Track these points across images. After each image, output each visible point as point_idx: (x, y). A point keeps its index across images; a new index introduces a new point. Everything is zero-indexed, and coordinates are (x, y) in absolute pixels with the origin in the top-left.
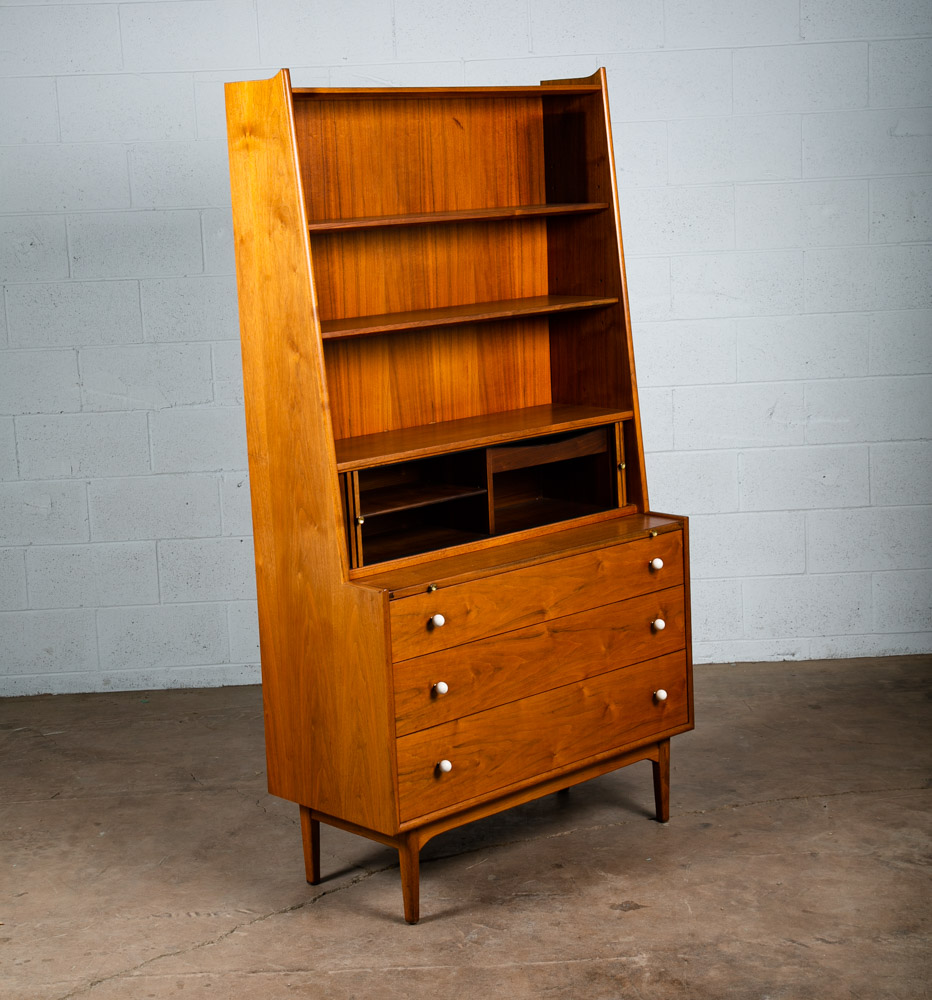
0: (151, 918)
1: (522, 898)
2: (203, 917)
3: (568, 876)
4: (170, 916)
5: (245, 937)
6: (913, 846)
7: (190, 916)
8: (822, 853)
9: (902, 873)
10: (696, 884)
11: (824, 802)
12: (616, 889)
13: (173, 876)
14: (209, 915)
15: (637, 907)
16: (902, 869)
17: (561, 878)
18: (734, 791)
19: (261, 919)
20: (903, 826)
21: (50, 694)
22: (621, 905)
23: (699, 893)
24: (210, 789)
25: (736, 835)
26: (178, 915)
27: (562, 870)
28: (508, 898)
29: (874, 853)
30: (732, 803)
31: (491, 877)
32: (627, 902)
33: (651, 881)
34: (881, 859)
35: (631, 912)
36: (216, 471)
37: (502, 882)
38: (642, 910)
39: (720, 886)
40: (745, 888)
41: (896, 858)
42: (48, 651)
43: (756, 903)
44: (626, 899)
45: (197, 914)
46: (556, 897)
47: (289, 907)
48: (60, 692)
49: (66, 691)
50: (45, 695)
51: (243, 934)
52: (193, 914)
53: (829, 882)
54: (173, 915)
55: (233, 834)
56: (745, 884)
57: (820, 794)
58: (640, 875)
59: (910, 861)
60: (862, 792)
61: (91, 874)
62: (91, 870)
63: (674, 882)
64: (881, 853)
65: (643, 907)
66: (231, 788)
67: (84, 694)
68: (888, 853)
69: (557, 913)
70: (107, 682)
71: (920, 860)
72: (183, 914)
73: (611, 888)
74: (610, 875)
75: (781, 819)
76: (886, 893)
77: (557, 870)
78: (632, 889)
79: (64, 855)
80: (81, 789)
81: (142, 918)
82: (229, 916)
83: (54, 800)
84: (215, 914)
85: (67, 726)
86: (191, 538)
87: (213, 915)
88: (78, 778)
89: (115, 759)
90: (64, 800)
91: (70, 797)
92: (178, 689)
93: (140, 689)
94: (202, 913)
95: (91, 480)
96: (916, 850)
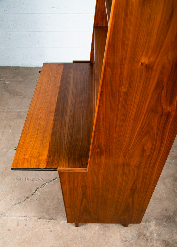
0: (16, 180)
2: (29, 181)
4: (21, 179)
5: (39, 195)
7: (26, 180)
19: (45, 184)
21: (10, 66)
26: (23, 179)
42: (8, 57)
45: (28, 179)
47: (53, 179)
48: (12, 66)
51: (39, 193)
52: (27, 179)
67: (17, 67)
70: (22, 64)
72: (24, 179)
80: (9, 108)
81: (13, 180)
82: (36, 182)
83: (2, 113)
84: (33, 180)
85: (11, 80)
86: (37, 32)
87: (32, 180)
88: (10, 103)
89: (19, 95)
90: (5, 113)
91: (6, 112)
92: (38, 67)
93: (29, 66)
94: (29, 179)
95: (10, 14)
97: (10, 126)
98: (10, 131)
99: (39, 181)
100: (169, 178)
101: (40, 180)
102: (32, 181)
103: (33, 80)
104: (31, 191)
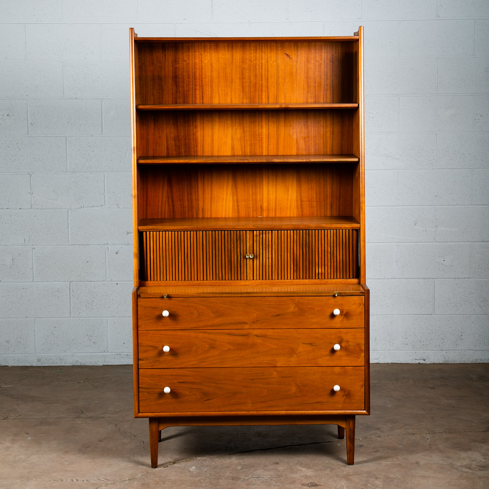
0: (52, 481)
1: (255, 478)
2: (80, 482)
3: (281, 468)
4: (62, 480)
6: (472, 461)
7: (73, 481)
8: (422, 462)
9: (464, 474)
10: (351, 475)
11: (428, 436)
12: (306, 476)
13: (66, 461)
14: (84, 481)
15: (317, 485)
16: (464, 472)
17: (277, 469)
18: (379, 429)
19: (111, 484)
20: (469, 450)
21: (7, 366)
22: (308, 484)
23: (351, 480)
24: (91, 418)
25: (376, 451)
26: (66, 481)
27: (278, 465)
28: (247, 478)
29: (451, 463)
30: (377, 435)
31: (239, 468)
32: (311, 483)
33: (326, 472)
34: (454, 466)
35: (313, 487)
36: (104, 245)
37: (244, 470)
38: (319, 487)
39: (364, 477)
40: (377, 478)
41: (462, 466)
42: (8, 342)
43: (382, 486)
44: (311, 481)
45: (77, 480)
46: (273, 479)
47: (127, 479)
48: (13, 365)
49: (16, 365)
50: (5, 366)
52: (75, 480)
53: (424, 477)
54: (64, 480)
55: (101, 441)
56: (378, 476)
57: (426, 432)
58: (321, 469)
59: (470, 468)
60: (450, 432)
61: (21, 459)
62: (22, 457)
63: (339, 473)
64: (454, 464)
65: (320, 485)
66: (103, 418)
67: (26, 366)
68: (459, 464)
69: (273, 487)
70: (39, 360)
71: (475, 468)
72: (69, 480)
73: (304, 476)
74: (304, 469)
75: (402, 445)
76: (454, 483)
77: (276, 465)
78: (315, 476)
79: (8, 448)
80: (20, 415)
81: (47, 481)
82: (94, 482)
83: (4, 421)
84: (87, 481)
85: (15, 383)
86: (89, 281)
88: (19, 410)
89: (40, 400)
90: (10, 421)
91: (14, 419)
92: (78, 366)
94: (79, 480)
95: (35, 247)
96: (474, 463)
97: (27, 433)
98: (29, 438)
101: (102, 480)
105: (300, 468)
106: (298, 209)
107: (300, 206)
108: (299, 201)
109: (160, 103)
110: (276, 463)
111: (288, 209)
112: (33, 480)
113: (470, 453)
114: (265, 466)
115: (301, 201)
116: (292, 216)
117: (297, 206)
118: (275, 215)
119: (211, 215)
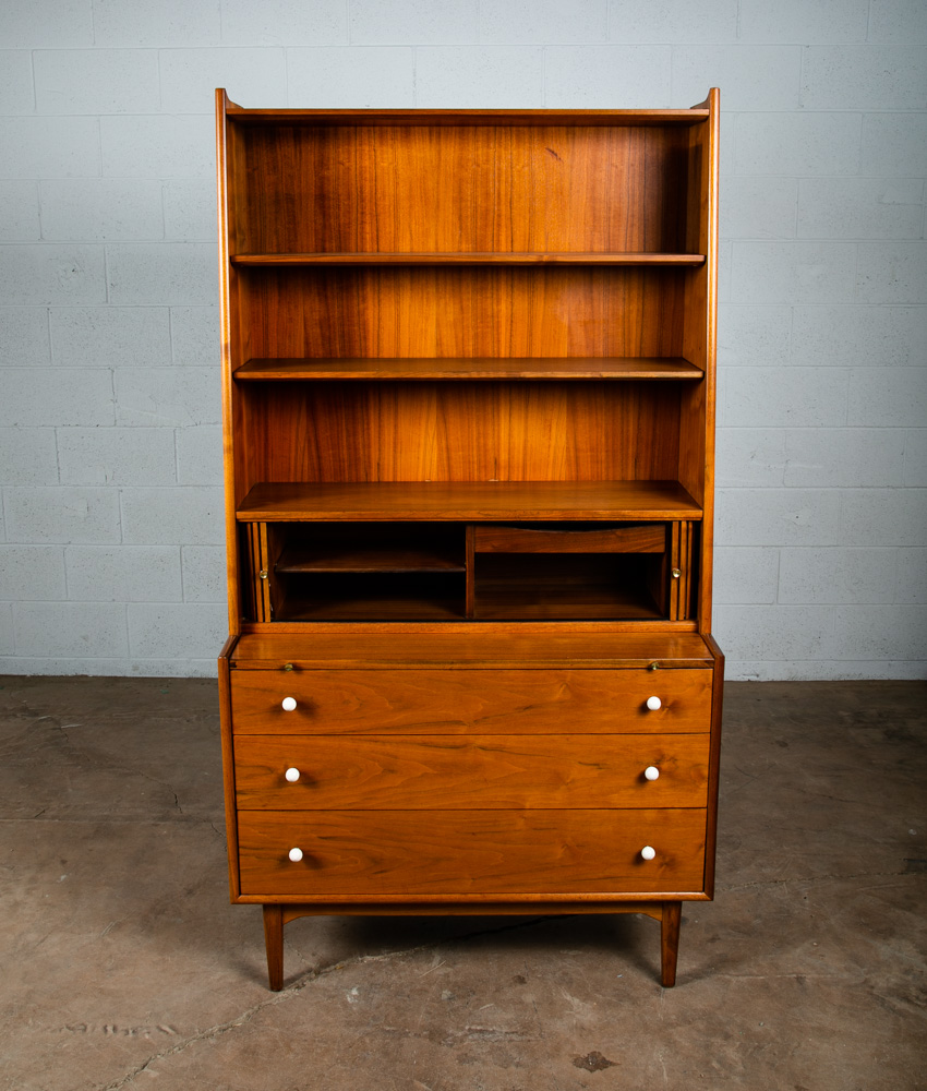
0: (65, 1030)
1: (476, 1036)
2: (120, 1035)
3: (529, 998)
4: (85, 1029)
5: (155, 1080)
6: (907, 972)
7: (106, 1031)
8: (808, 978)
9: (901, 1019)
10: (672, 1025)
11: (803, 889)
12: (582, 1028)
13: (110, 956)
14: (127, 1032)
15: (605, 1064)
16: (900, 1013)
17: (521, 1002)
19: (182, 1044)
20: (890, 935)
22: (587, 1060)
23: (674, 1042)
24: (187, 819)
25: (713, 939)
26: (93, 1030)
27: (524, 987)
28: (460, 1034)
29: (866, 981)
31: (446, 994)
32: (592, 1055)
33: (622, 1014)
34: (874, 992)
35: (598, 1072)
37: (456, 1005)
38: (611, 1068)
39: (699, 1031)
40: (727, 1037)
41: (892, 992)
42: (85, 638)
43: (740, 1068)
44: (592, 1047)
45: (115, 1029)
46: (514, 1037)
47: (216, 1028)
51: (154, 1074)
52: (110, 1028)
53: (822, 1032)
54: (89, 1028)
55: (190, 892)
56: (727, 1029)
57: (798, 876)
58: (609, 1003)
59: (907, 999)
60: (841, 876)
61: (28, 944)
62: (32, 937)
63: (647, 1018)
64: (872, 983)
65: (611, 1064)
66: (208, 820)
67: (115, 677)
68: (881, 982)
69: (513, 1068)
71: (917, 998)
72: (99, 1029)
73: (576, 1026)
74: (576, 1001)
75: (760, 917)
77: (519, 987)
78: (600, 1029)
79: (15, 906)
80: (67, 807)
81: (54, 1031)
82: (147, 1036)
83: (36, 821)
84: (134, 1032)
85: (87, 717)
87: (131, 1032)
88: (70, 790)
89: (113, 766)
90: (46, 821)
91: (53, 818)
92: (198, 679)
93: (165, 676)
94: (120, 1028)
95: (123, 488)
96: (910, 978)
97: (64, 862)
98: (63, 877)
99: (162, 1033)
100: (690, 1023)
101: (165, 1031)
102: (131, 1035)
103: (175, 719)
104: (121, 1066)
105: (569, 998)
106: (569, 465)
107: (573, 459)
108: (572, 450)
109: (291, 251)
110: (519, 977)
111: (550, 466)
112: (27, 1024)
113: (893, 941)
114: (497, 991)
115: (577, 450)
116: (557, 479)
117: (568, 460)
118: (524, 477)
119: (395, 476)
